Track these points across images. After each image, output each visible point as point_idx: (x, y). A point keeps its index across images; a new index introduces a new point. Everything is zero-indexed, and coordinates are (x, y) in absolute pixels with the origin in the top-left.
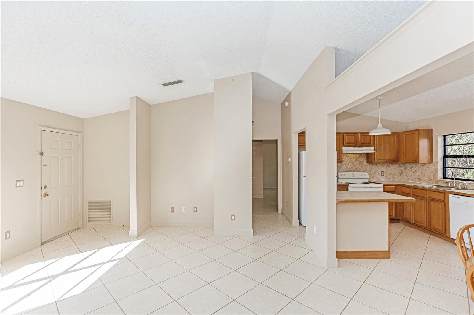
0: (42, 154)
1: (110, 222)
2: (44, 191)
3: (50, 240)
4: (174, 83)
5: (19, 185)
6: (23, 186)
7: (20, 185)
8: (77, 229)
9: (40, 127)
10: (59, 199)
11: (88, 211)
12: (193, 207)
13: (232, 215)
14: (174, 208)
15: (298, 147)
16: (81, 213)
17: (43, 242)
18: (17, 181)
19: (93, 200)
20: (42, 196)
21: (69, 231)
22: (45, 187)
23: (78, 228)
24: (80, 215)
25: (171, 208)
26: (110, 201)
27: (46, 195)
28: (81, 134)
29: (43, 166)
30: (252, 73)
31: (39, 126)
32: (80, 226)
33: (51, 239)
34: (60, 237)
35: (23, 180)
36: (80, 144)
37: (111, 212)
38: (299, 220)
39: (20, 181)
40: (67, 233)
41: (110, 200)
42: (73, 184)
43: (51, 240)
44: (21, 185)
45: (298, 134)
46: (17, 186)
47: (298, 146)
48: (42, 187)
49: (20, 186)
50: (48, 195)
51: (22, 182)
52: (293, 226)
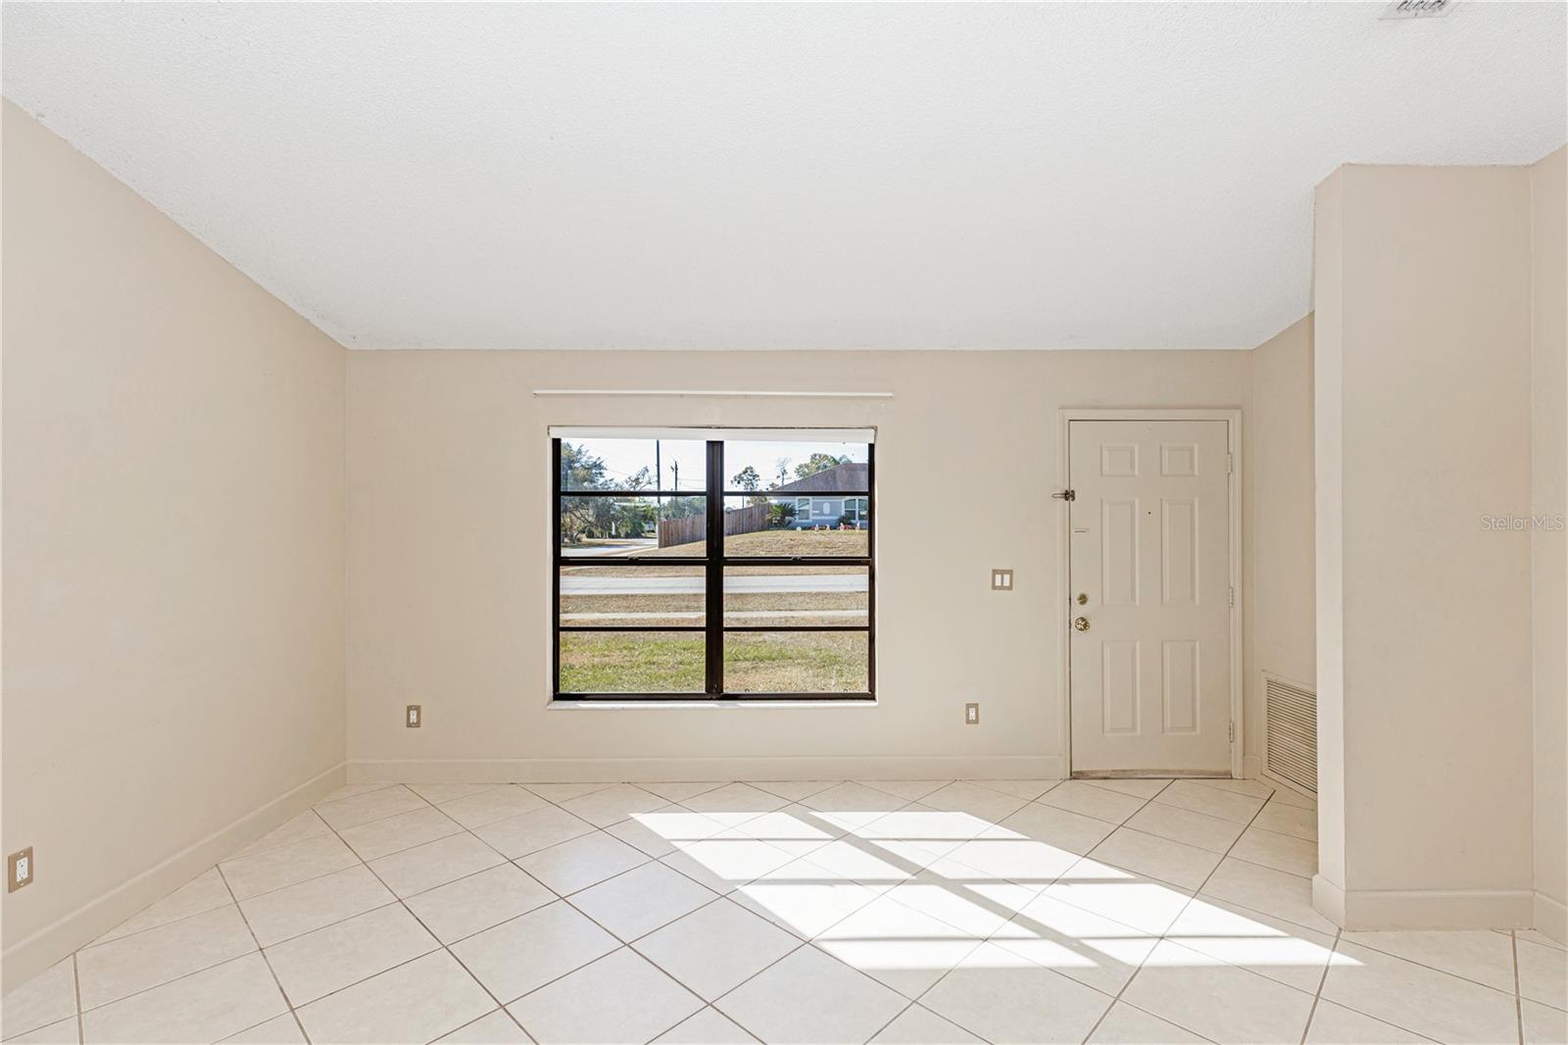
0: (1068, 495)
2: (1079, 611)
3: (1100, 775)
5: (1000, 584)
6: (1009, 588)
7: (1002, 583)
8: (1219, 774)
9: (1064, 411)
10: (1137, 646)
11: (1265, 720)
16: (1236, 717)
17: (1078, 773)
18: (995, 572)
19: (1280, 680)
20: (1073, 627)
21: (1180, 772)
22: (1083, 599)
23: (1227, 776)
24: (1232, 725)
28: (1237, 414)
29: (1073, 532)
31: (1061, 408)
32: (1236, 770)
33: (1107, 771)
34: (1140, 777)
35: (1010, 572)
36: (1231, 451)
39: (1003, 572)
40: (1172, 775)
43: (1105, 775)
44: (1007, 583)
46: (994, 587)
48: (1071, 600)
49: (1002, 588)
51: (1007, 578)
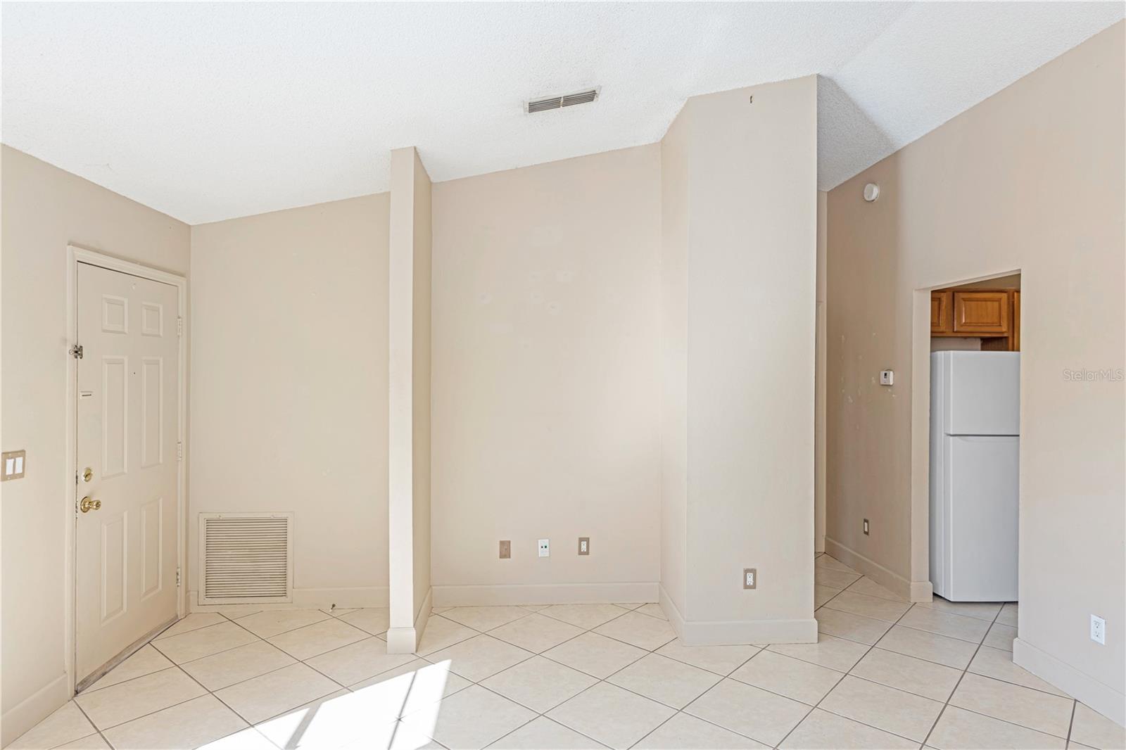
0: (78, 352)
1: (285, 595)
2: (85, 489)
3: (99, 673)
4: (570, 100)
5: (12, 472)
6: (22, 475)
7: (14, 471)
8: (172, 620)
9: (74, 249)
10: (125, 514)
11: (203, 556)
12: (577, 540)
13: (747, 571)
14: (509, 542)
15: (932, 337)
16: (181, 561)
17: (81, 683)
18: (6, 455)
19: (224, 516)
20: (79, 510)
21: (151, 634)
22: (86, 477)
23: (174, 621)
24: (179, 570)
25: (502, 543)
26: (286, 520)
27: (88, 505)
28: (182, 280)
29: (81, 398)
30: (819, 76)
31: (69, 245)
32: (181, 611)
34: (126, 656)
35: (22, 453)
36: (180, 316)
37: (289, 561)
38: (930, 580)
39: (14, 455)
40: (147, 640)
41: (284, 516)
42: (161, 461)
43: (103, 671)
44: (19, 470)
45: (932, 292)
46: (5, 477)
47: (932, 332)
48: (77, 477)
49: (13, 477)
50: (98, 505)
51: (19, 460)
52: (913, 601)
